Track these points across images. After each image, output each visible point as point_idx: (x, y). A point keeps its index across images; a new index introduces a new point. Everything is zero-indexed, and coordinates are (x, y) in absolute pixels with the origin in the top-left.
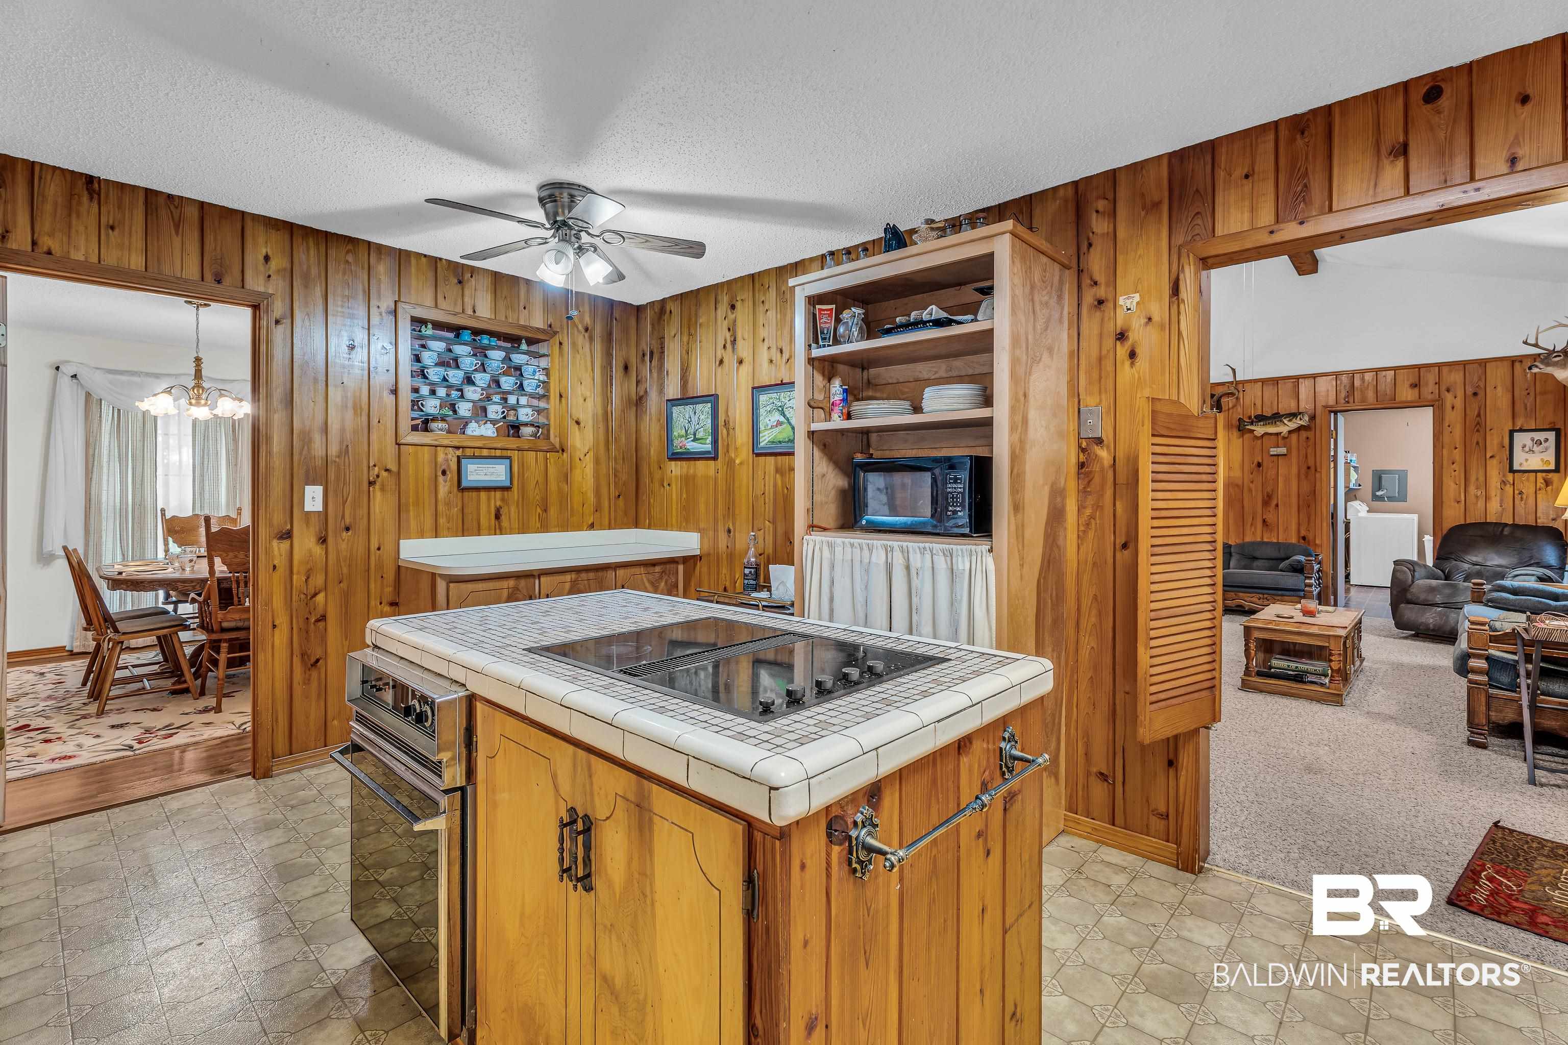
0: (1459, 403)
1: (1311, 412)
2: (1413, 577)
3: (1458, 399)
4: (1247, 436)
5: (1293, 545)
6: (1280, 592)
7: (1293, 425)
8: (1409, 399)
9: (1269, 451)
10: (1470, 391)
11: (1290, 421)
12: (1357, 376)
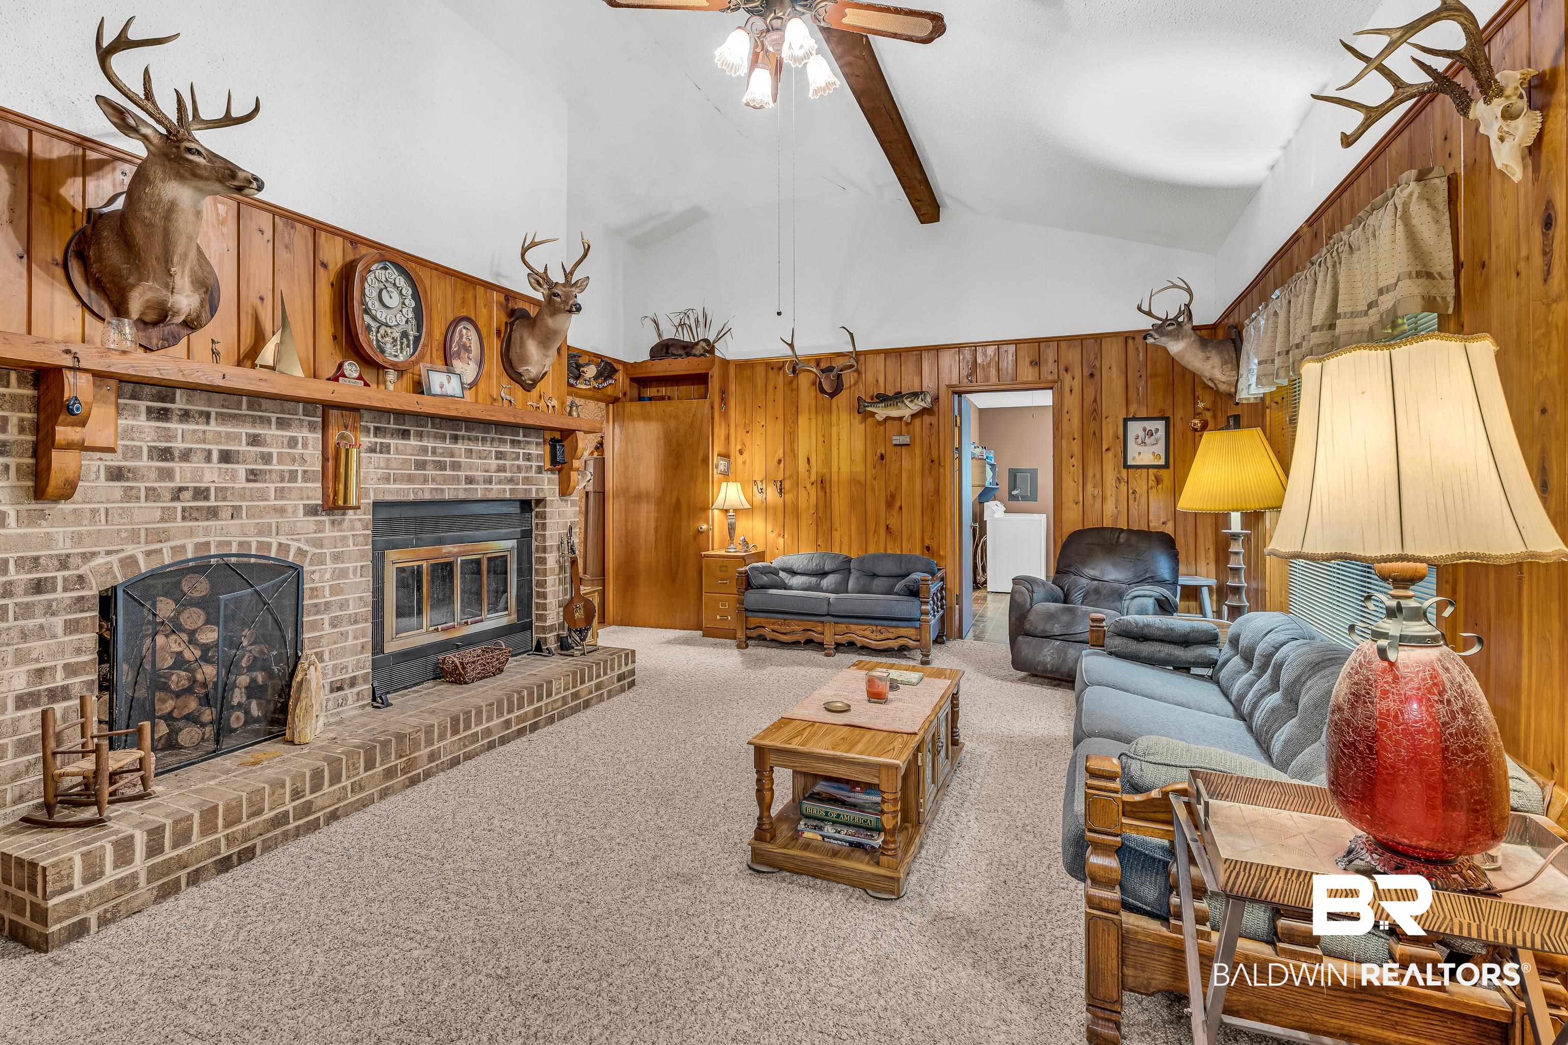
0: (1077, 384)
1: (934, 392)
2: (1032, 599)
3: (1076, 380)
4: (869, 420)
5: (917, 557)
6: (894, 623)
7: (914, 406)
8: (1030, 379)
9: (891, 441)
10: (1086, 373)
11: (911, 401)
12: (979, 350)
